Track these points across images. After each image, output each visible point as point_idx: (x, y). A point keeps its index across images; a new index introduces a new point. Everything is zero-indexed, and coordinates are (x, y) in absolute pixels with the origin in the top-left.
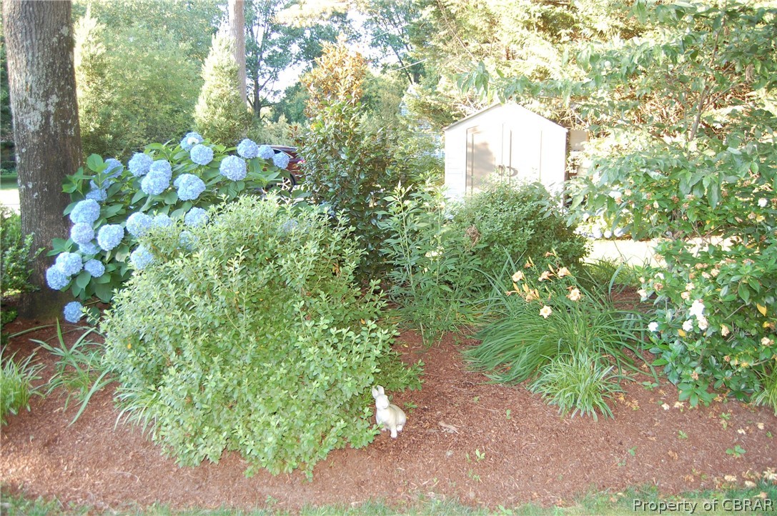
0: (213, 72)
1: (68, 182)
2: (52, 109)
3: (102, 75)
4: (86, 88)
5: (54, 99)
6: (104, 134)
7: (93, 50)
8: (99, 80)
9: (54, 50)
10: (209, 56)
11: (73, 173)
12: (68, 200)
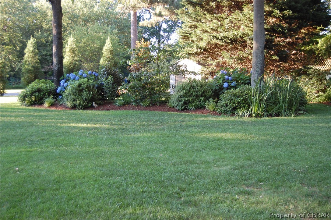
0: (106, 51)
1: (61, 78)
2: (59, 67)
3: (74, 53)
4: (70, 57)
5: (60, 65)
6: (74, 69)
7: (72, 46)
8: (73, 55)
9: (60, 58)
10: (105, 46)
11: (61, 77)
12: (61, 81)
